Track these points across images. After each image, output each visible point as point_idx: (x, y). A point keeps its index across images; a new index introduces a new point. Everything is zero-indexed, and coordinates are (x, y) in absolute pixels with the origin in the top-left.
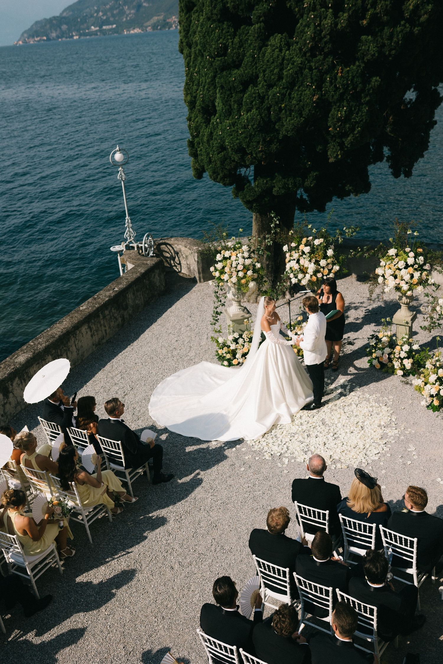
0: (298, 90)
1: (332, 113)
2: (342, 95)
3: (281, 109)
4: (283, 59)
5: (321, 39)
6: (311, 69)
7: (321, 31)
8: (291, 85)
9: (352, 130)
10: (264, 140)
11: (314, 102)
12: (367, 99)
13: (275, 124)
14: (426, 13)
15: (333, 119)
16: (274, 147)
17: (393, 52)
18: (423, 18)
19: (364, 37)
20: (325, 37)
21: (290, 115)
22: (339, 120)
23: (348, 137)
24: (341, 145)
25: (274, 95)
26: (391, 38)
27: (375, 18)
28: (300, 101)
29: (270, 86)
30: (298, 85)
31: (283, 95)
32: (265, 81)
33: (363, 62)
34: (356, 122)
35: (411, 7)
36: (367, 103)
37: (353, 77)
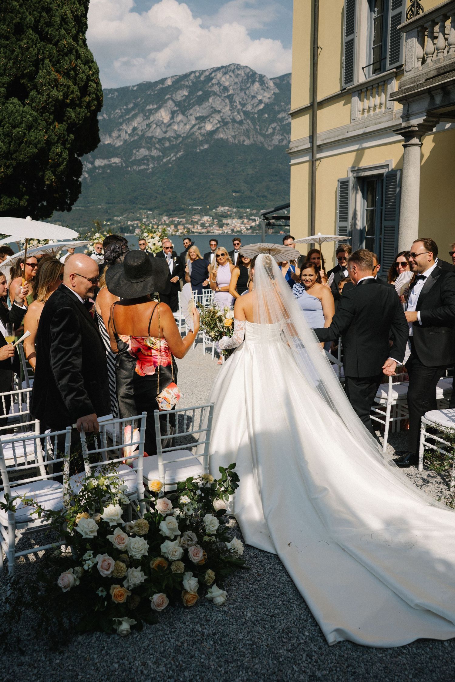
0: (34, 131)
1: (52, 149)
2: (58, 139)
3: (22, 142)
4: (23, 112)
5: (48, 104)
6: (41, 120)
7: (49, 98)
8: (29, 127)
9: (63, 163)
10: (5, 165)
11: (45, 140)
12: (69, 145)
13: (12, 154)
14: (94, 105)
15: (54, 153)
16: (10, 171)
17: (81, 122)
18: (93, 108)
19: (69, 109)
20: (51, 102)
21: (29, 147)
22: (57, 154)
23: (60, 166)
24: (54, 173)
25: (18, 132)
26: (79, 114)
27: (72, 100)
28: (36, 138)
29: (14, 127)
30: (34, 128)
31: (25, 134)
32: (10, 123)
33: (67, 123)
34: (65, 159)
35: (87, 100)
36: (68, 149)
37: (64, 130)
